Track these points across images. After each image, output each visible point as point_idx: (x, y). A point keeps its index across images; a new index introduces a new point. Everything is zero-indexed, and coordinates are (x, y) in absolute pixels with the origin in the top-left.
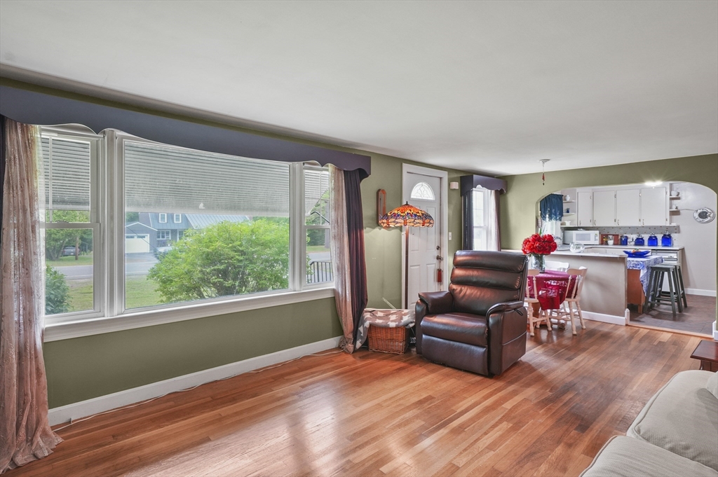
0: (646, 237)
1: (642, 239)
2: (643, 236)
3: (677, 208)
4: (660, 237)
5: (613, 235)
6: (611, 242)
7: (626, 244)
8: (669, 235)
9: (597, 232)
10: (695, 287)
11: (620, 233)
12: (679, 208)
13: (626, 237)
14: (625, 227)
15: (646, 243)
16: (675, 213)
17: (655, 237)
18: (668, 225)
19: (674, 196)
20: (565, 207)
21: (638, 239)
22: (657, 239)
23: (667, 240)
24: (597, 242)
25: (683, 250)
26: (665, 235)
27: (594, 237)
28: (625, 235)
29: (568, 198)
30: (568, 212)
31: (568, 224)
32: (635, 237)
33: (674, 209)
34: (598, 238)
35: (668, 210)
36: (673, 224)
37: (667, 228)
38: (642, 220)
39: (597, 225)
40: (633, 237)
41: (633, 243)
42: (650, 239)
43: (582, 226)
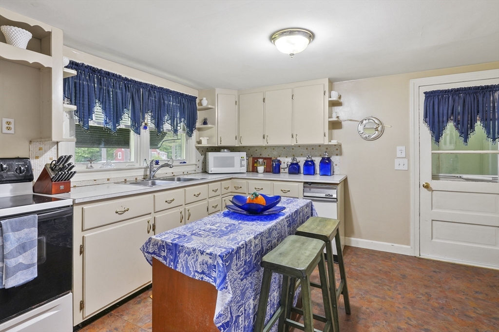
0: (301, 161)
1: (297, 164)
2: (298, 159)
3: (338, 117)
4: (317, 161)
5: (264, 159)
6: (261, 169)
7: (279, 172)
8: (329, 159)
9: (244, 154)
10: (361, 237)
11: (273, 155)
12: (341, 118)
13: (279, 161)
14: (278, 147)
15: (302, 170)
16: (335, 125)
17: (312, 161)
18: (326, 143)
19: (334, 97)
20: (200, 116)
21: (292, 164)
22: (314, 164)
23: (327, 166)
24: (244, 169)
25: (345, 181)
26: (323, 159)
27: (239, 162)
28: (278, 159)
29: (205, 103)
30: (205, 123)
31: (205, 143)
32: (289, 160)
33: (334, 119)
34: (245, 163)
35: (327, 120)
36: (334, 142)
37: (327, 147)
38: (295, 136)
39: (244, 144)
40: (286, 161)
41: (287, 170)
42: (306, 164)
43: (223, 144)
